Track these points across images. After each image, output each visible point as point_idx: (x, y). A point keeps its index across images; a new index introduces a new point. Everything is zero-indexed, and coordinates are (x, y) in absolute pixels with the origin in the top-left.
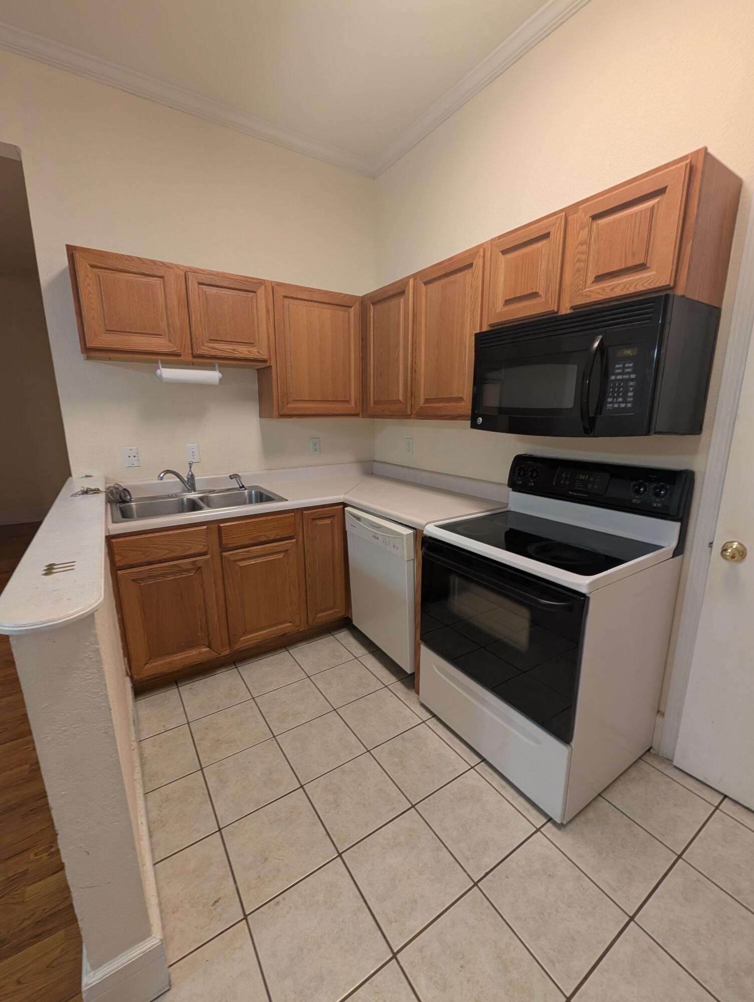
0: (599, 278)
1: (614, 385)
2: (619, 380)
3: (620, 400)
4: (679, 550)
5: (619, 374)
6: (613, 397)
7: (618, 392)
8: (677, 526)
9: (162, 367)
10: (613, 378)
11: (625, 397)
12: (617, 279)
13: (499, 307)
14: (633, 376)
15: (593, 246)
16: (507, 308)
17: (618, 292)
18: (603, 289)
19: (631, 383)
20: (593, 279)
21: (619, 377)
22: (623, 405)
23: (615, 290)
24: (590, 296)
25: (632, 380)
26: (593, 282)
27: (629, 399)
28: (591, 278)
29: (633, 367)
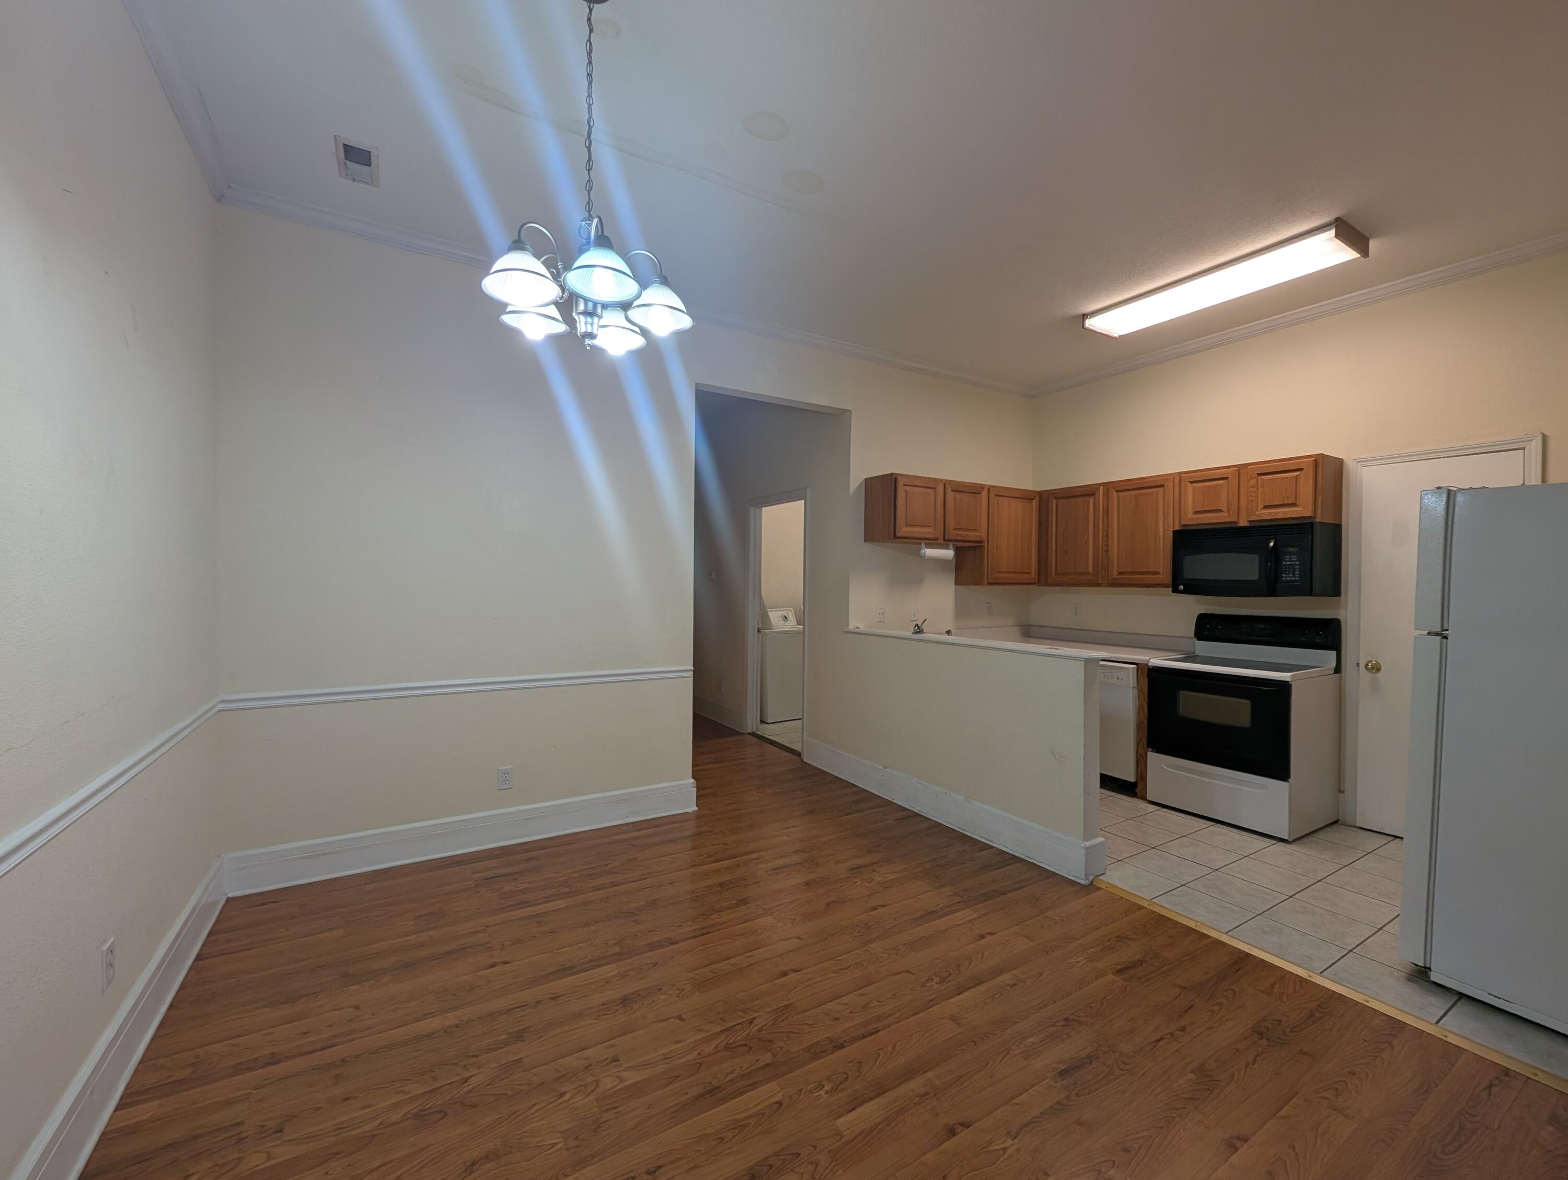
0: (1266, 507)
1: (1286, 568)
2: (1288, 564)
3: (1291, 575)
4: (1338, 670)
5: (1288, 561)
6: (1286, 574)
7: (1289, 571)
8: (1334, 653)
9: (926, 548)
10: (1284, 563)
11: (1294, 574)
12: (1278, 508)
13: (1190, 515)
14: (1297, 563)
15: (1260, 489)
16: (1196, 516)
17: (1280, 516)
18: (1270, 513)
19: (1297, 567)
20: (1262, 507)
21: (1288, 563)
22: (1293, 579)
23: (1279, 515)
24: (1261, 516)
25: (1297, 565)
26: (1262, 509)
27: (1297, 575)
28: (1260, 506)
29: (1297, 558)
